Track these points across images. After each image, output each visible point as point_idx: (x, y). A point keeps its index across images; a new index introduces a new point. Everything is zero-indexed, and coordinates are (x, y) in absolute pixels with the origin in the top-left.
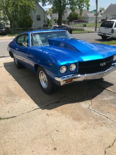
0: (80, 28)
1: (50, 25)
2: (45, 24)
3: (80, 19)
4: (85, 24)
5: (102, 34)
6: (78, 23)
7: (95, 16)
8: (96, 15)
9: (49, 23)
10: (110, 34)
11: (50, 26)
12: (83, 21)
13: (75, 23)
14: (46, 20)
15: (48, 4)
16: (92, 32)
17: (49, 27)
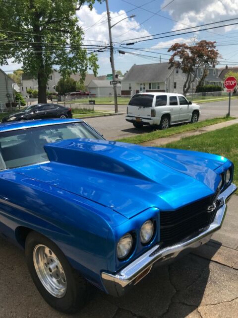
0: (85, 108)
1: (21, 103)
2: (9, 101)
3: (82, 90)
4: (93, 99)
5: (135, 119)
6: (78, 98)
7: (112, 85)
8: (114, 83)
9: (18, 99)
10: (150, 119)
11: (21, 105)
12: (88, 95)
13: (72, 99)
14: (11, 92)
15: (13, 62)
16: (111, 115)
17: (18, 106)
